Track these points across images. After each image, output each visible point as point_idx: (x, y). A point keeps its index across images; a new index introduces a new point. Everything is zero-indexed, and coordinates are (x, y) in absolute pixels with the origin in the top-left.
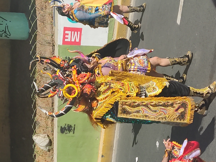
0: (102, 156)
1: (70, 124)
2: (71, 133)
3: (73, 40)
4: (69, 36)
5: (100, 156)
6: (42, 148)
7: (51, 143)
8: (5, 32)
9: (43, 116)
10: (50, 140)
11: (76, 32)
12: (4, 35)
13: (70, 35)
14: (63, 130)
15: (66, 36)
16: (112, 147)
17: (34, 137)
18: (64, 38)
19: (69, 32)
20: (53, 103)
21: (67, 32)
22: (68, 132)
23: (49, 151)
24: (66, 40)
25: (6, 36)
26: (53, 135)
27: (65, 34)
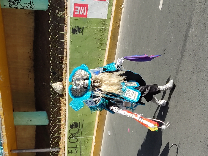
3: (81, 13)
4: (78, 11)
6: (57, 92)
7: (64, 89)
11: (84, 7)
13: (79, 9)
15: (76, 10)
18: (75, 12)
19: (78, 7)
21: (76, 7)
24: (76, 13)
25: (31, 7)
27: (75, 9)
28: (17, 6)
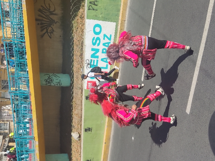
0: (105, 143)
1: (90, 127)
2: (90, 132)
5: (104, 143)
6: (76, 139)
7: (80, 136)
8: (59, 83)
9: (76, 123)
10: (80, 135)
12: (58, 84)
13: (90, 84)
14: (86, 130)
15: (88, 85)
16: (110, 138)
17: (72, 134)
18: (87, 86)
20: (81, 117)
21: (88, 83)
22: (88, 131)
23: (79, 140)
24: (88, 87)
25: (60, 85)
26: (81, 132)
27: (88, 84)
28: (50, 84)
